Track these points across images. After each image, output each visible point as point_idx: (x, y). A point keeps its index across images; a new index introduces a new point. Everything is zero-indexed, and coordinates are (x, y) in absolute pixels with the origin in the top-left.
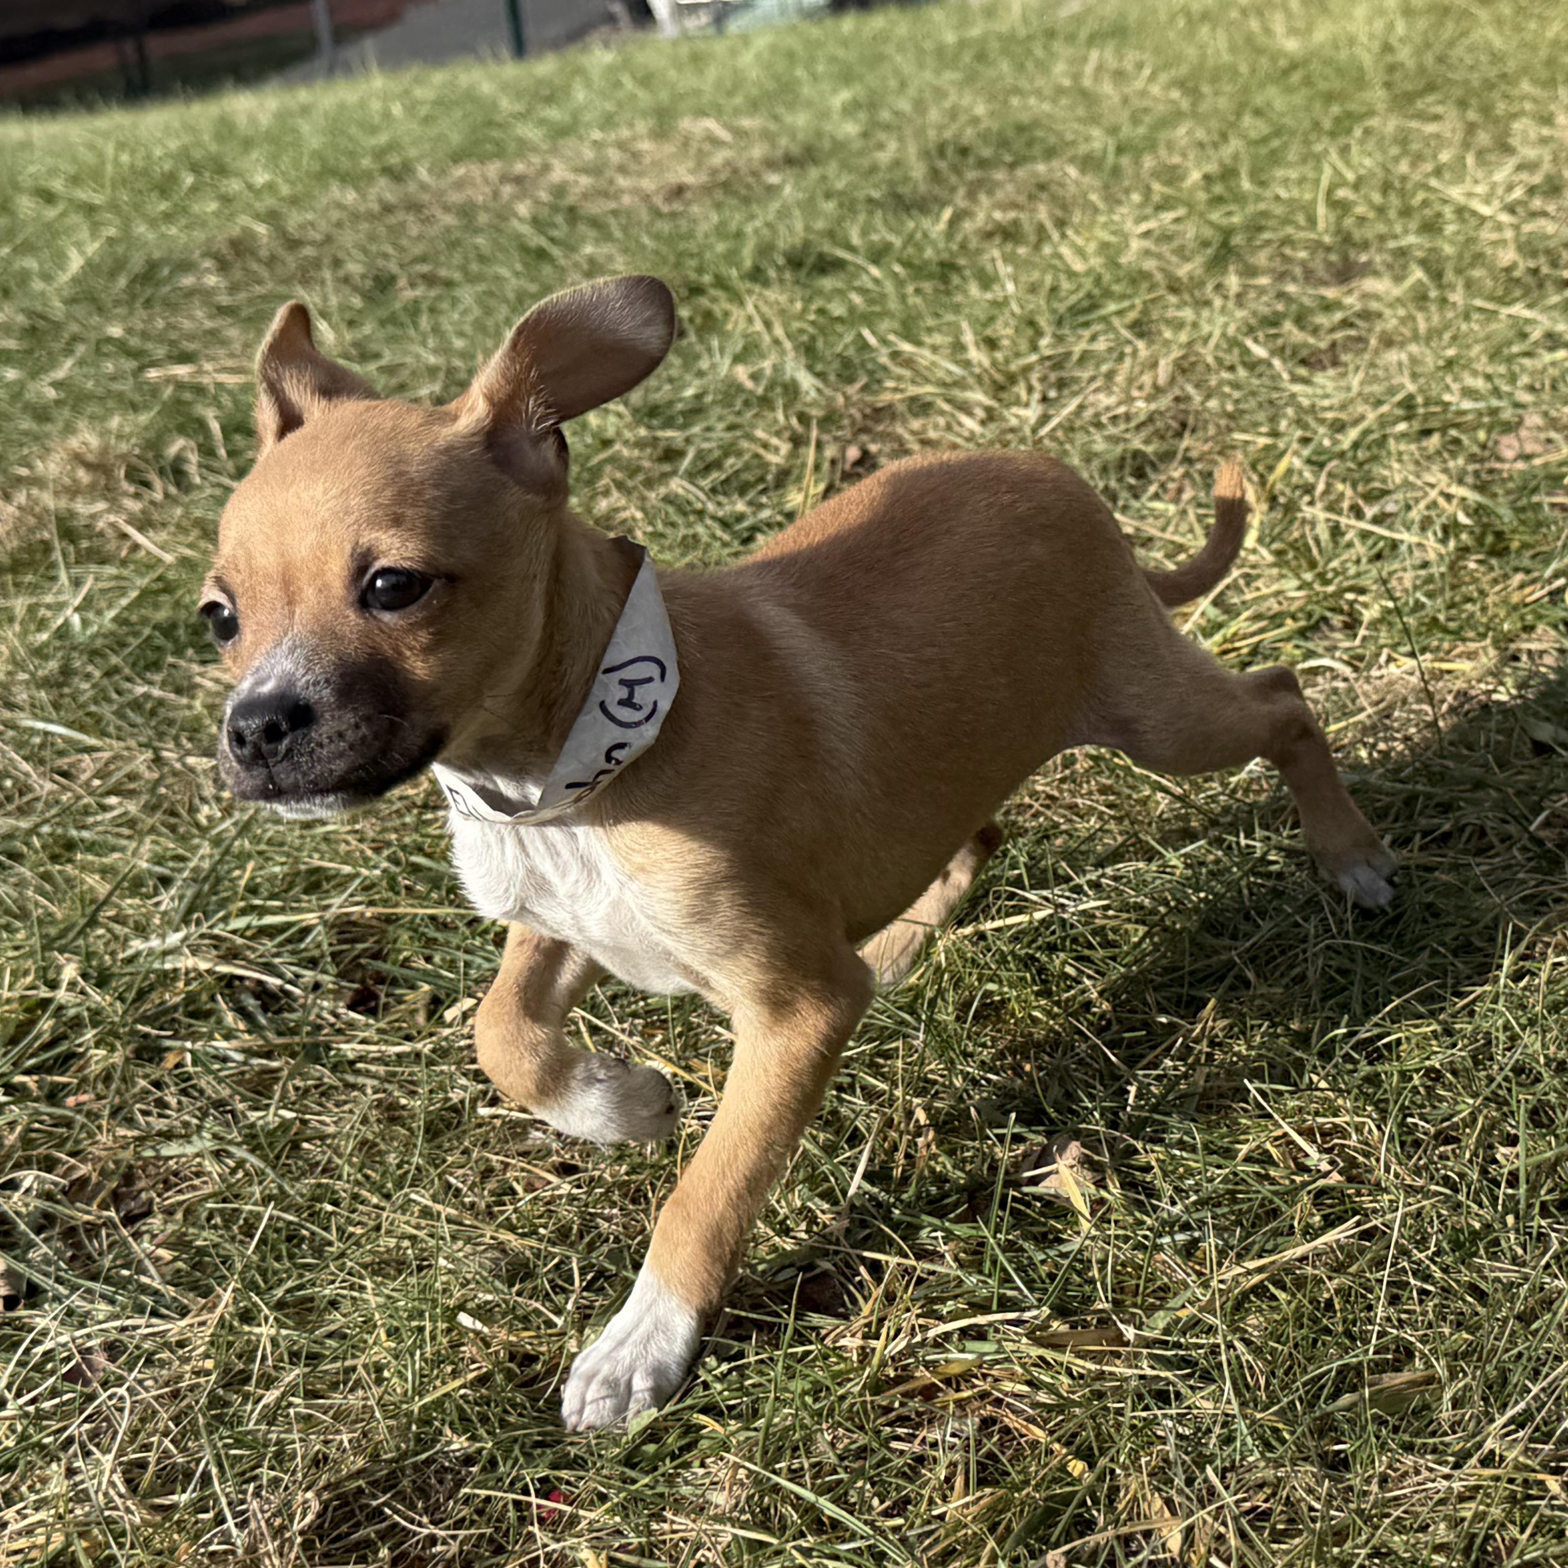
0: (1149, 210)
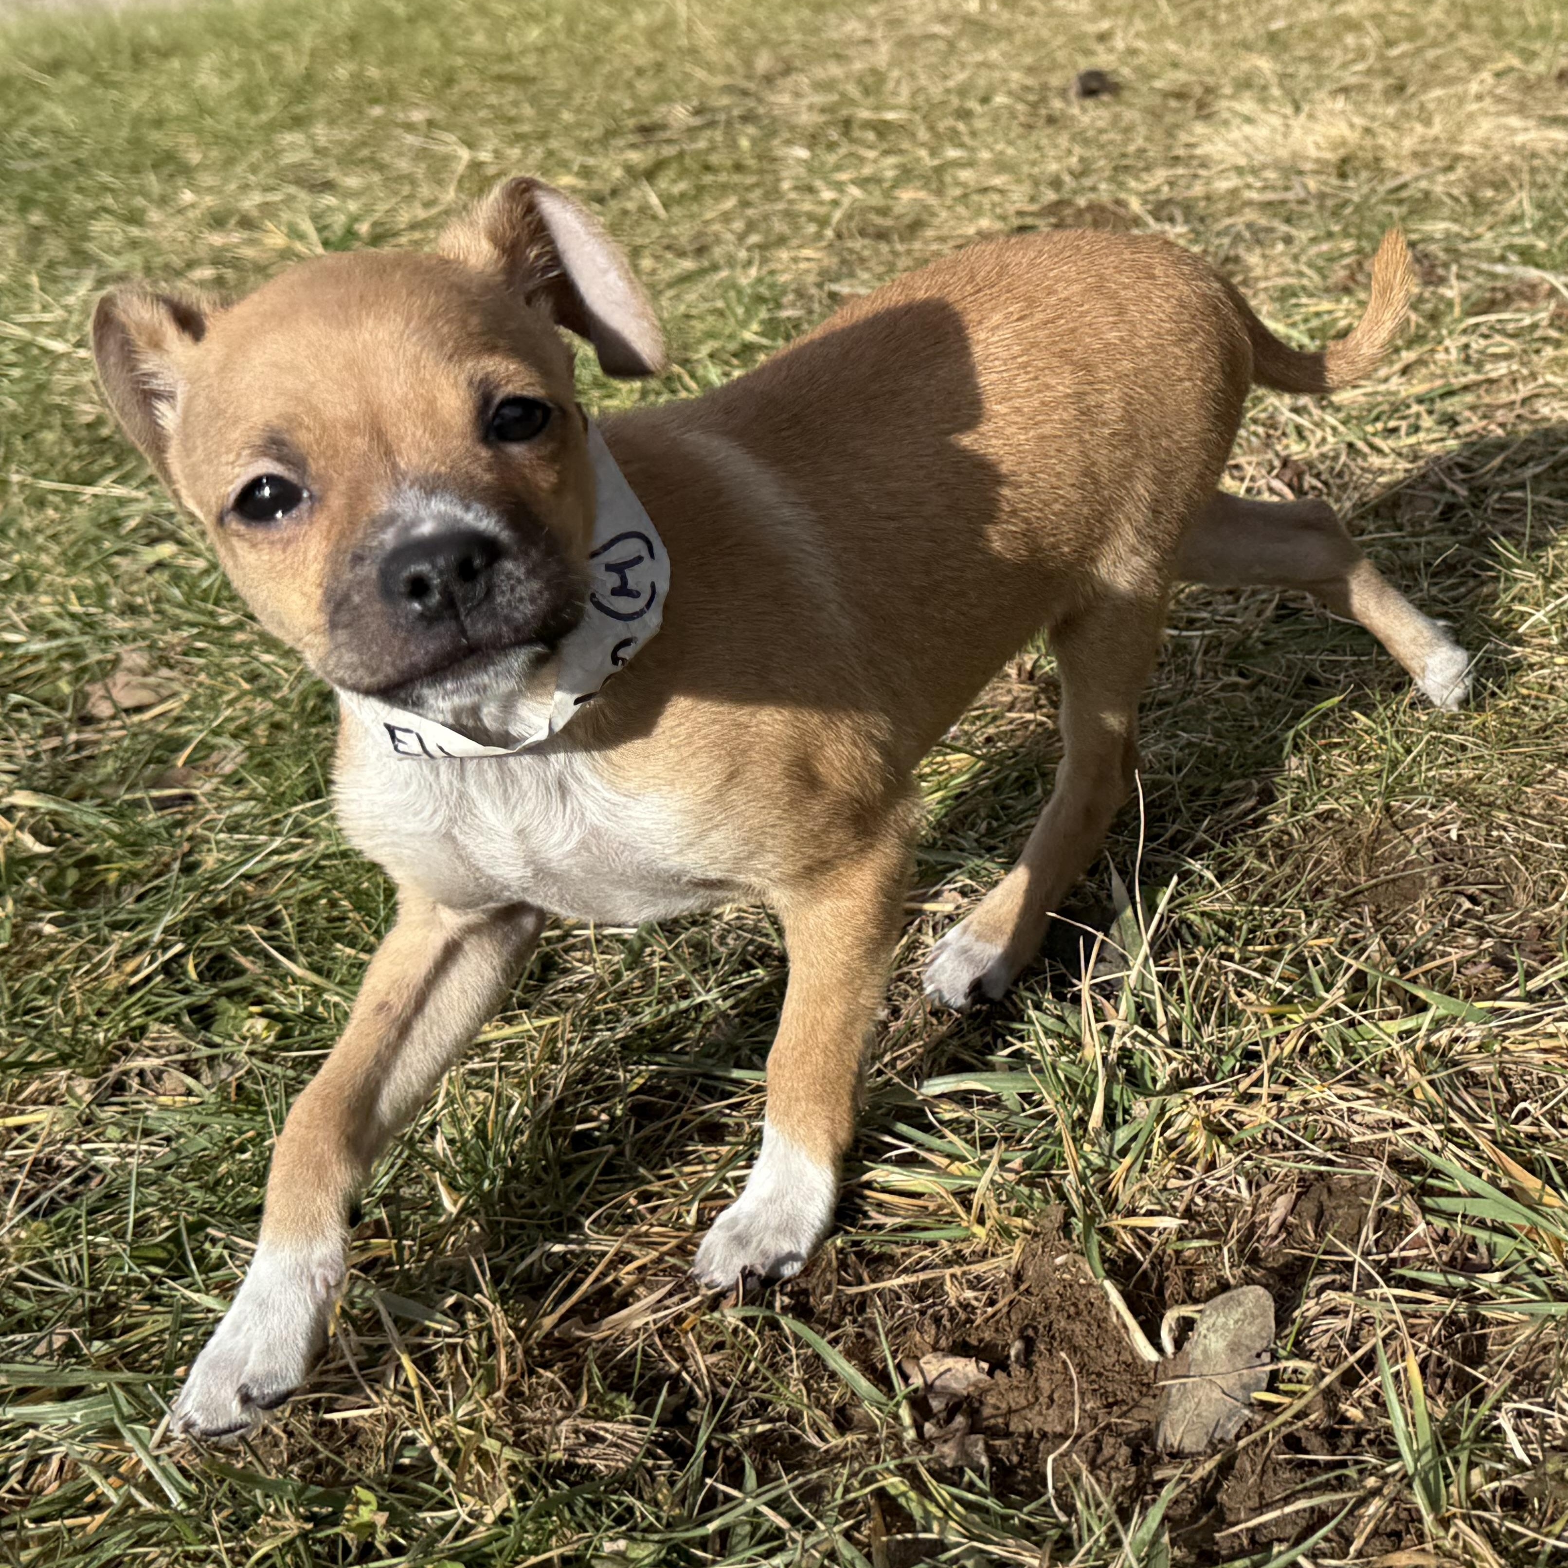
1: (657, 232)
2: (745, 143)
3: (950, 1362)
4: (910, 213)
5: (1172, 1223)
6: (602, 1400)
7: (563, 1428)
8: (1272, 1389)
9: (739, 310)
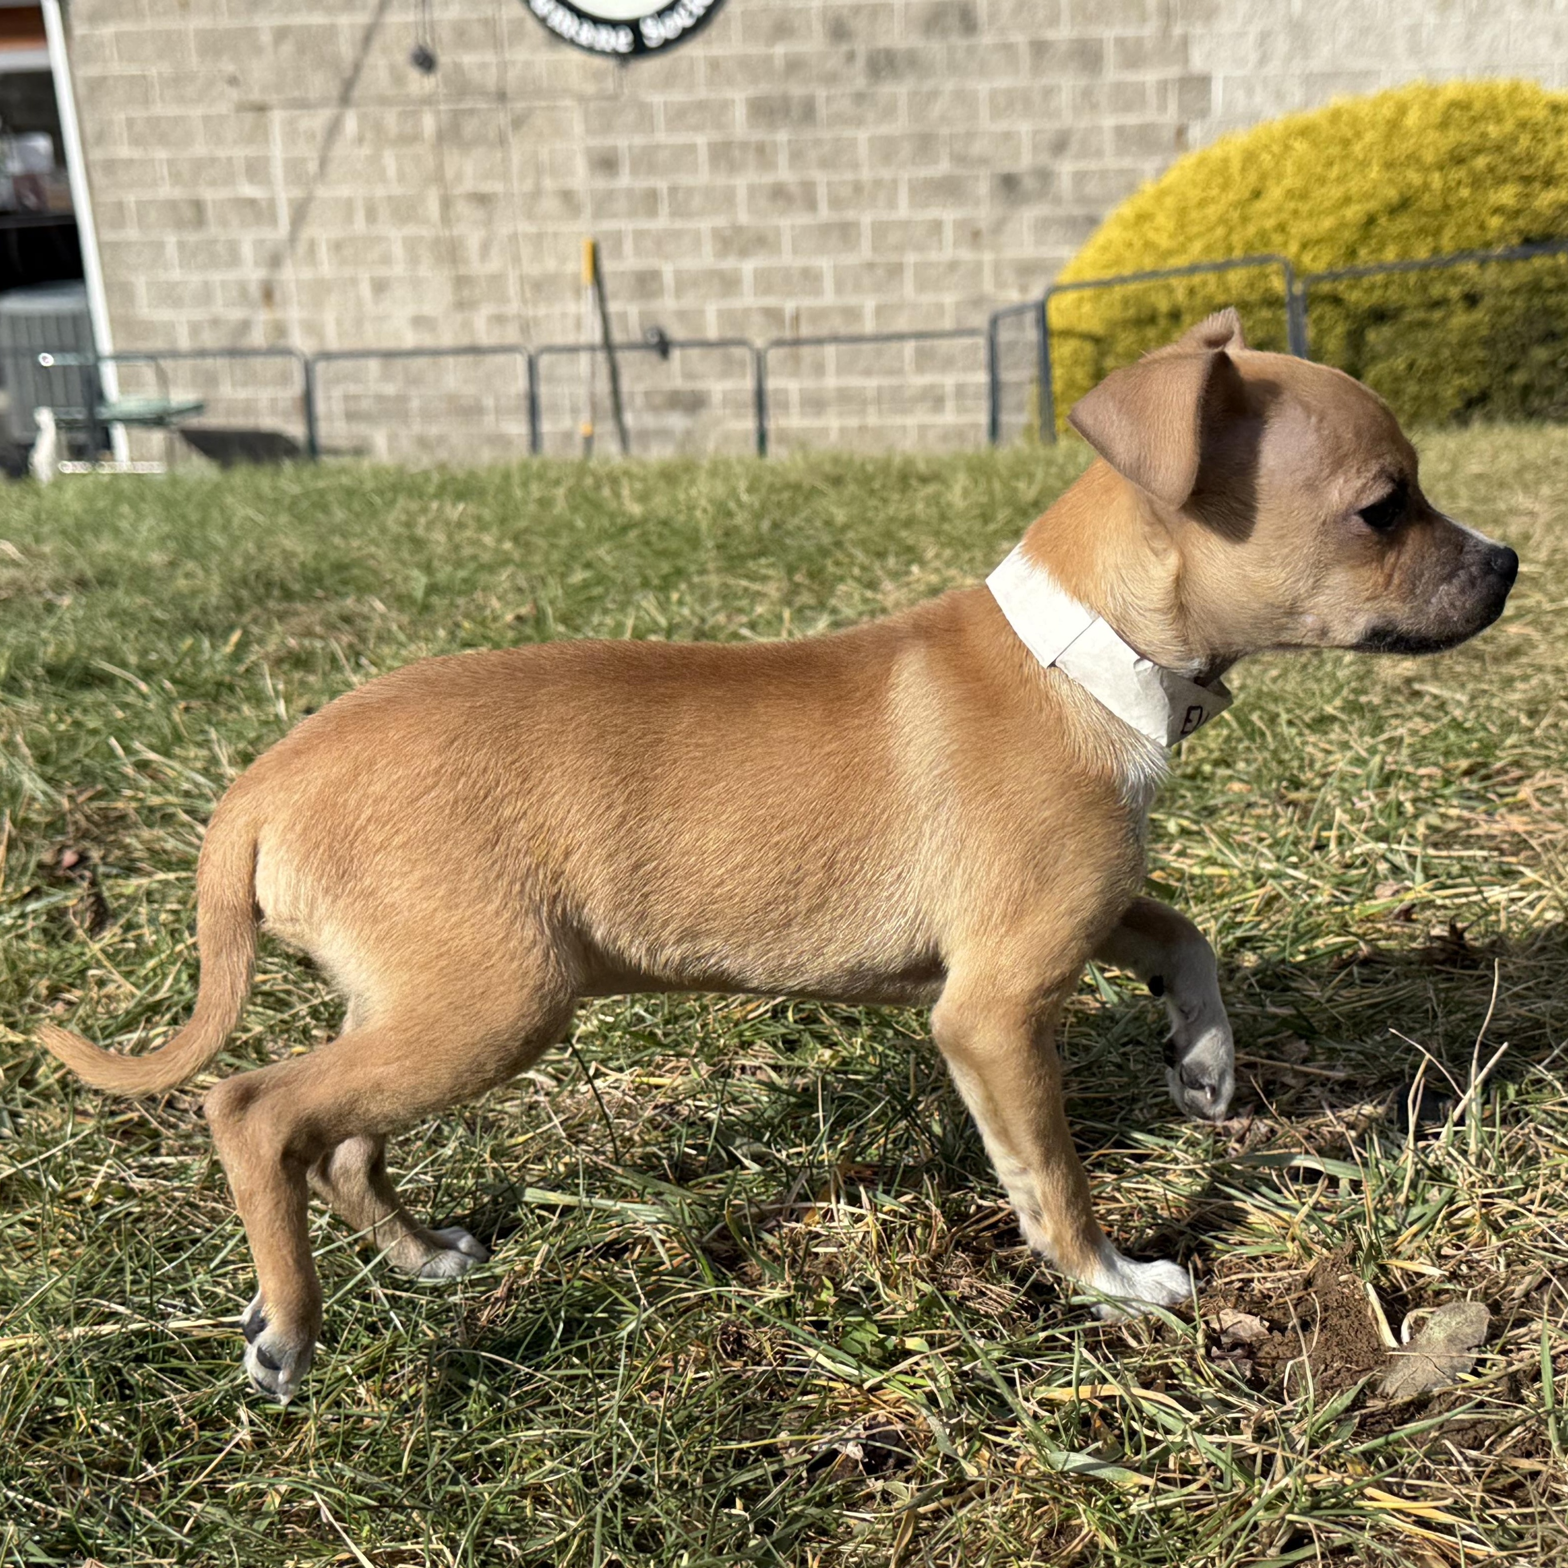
3: (1242, 1317)
4: (1513, 643)
5: (1436, 1272)
6: (993, 1276)
7: (963, 1282)
8: (1475, 1373)
9: (1328, 691)
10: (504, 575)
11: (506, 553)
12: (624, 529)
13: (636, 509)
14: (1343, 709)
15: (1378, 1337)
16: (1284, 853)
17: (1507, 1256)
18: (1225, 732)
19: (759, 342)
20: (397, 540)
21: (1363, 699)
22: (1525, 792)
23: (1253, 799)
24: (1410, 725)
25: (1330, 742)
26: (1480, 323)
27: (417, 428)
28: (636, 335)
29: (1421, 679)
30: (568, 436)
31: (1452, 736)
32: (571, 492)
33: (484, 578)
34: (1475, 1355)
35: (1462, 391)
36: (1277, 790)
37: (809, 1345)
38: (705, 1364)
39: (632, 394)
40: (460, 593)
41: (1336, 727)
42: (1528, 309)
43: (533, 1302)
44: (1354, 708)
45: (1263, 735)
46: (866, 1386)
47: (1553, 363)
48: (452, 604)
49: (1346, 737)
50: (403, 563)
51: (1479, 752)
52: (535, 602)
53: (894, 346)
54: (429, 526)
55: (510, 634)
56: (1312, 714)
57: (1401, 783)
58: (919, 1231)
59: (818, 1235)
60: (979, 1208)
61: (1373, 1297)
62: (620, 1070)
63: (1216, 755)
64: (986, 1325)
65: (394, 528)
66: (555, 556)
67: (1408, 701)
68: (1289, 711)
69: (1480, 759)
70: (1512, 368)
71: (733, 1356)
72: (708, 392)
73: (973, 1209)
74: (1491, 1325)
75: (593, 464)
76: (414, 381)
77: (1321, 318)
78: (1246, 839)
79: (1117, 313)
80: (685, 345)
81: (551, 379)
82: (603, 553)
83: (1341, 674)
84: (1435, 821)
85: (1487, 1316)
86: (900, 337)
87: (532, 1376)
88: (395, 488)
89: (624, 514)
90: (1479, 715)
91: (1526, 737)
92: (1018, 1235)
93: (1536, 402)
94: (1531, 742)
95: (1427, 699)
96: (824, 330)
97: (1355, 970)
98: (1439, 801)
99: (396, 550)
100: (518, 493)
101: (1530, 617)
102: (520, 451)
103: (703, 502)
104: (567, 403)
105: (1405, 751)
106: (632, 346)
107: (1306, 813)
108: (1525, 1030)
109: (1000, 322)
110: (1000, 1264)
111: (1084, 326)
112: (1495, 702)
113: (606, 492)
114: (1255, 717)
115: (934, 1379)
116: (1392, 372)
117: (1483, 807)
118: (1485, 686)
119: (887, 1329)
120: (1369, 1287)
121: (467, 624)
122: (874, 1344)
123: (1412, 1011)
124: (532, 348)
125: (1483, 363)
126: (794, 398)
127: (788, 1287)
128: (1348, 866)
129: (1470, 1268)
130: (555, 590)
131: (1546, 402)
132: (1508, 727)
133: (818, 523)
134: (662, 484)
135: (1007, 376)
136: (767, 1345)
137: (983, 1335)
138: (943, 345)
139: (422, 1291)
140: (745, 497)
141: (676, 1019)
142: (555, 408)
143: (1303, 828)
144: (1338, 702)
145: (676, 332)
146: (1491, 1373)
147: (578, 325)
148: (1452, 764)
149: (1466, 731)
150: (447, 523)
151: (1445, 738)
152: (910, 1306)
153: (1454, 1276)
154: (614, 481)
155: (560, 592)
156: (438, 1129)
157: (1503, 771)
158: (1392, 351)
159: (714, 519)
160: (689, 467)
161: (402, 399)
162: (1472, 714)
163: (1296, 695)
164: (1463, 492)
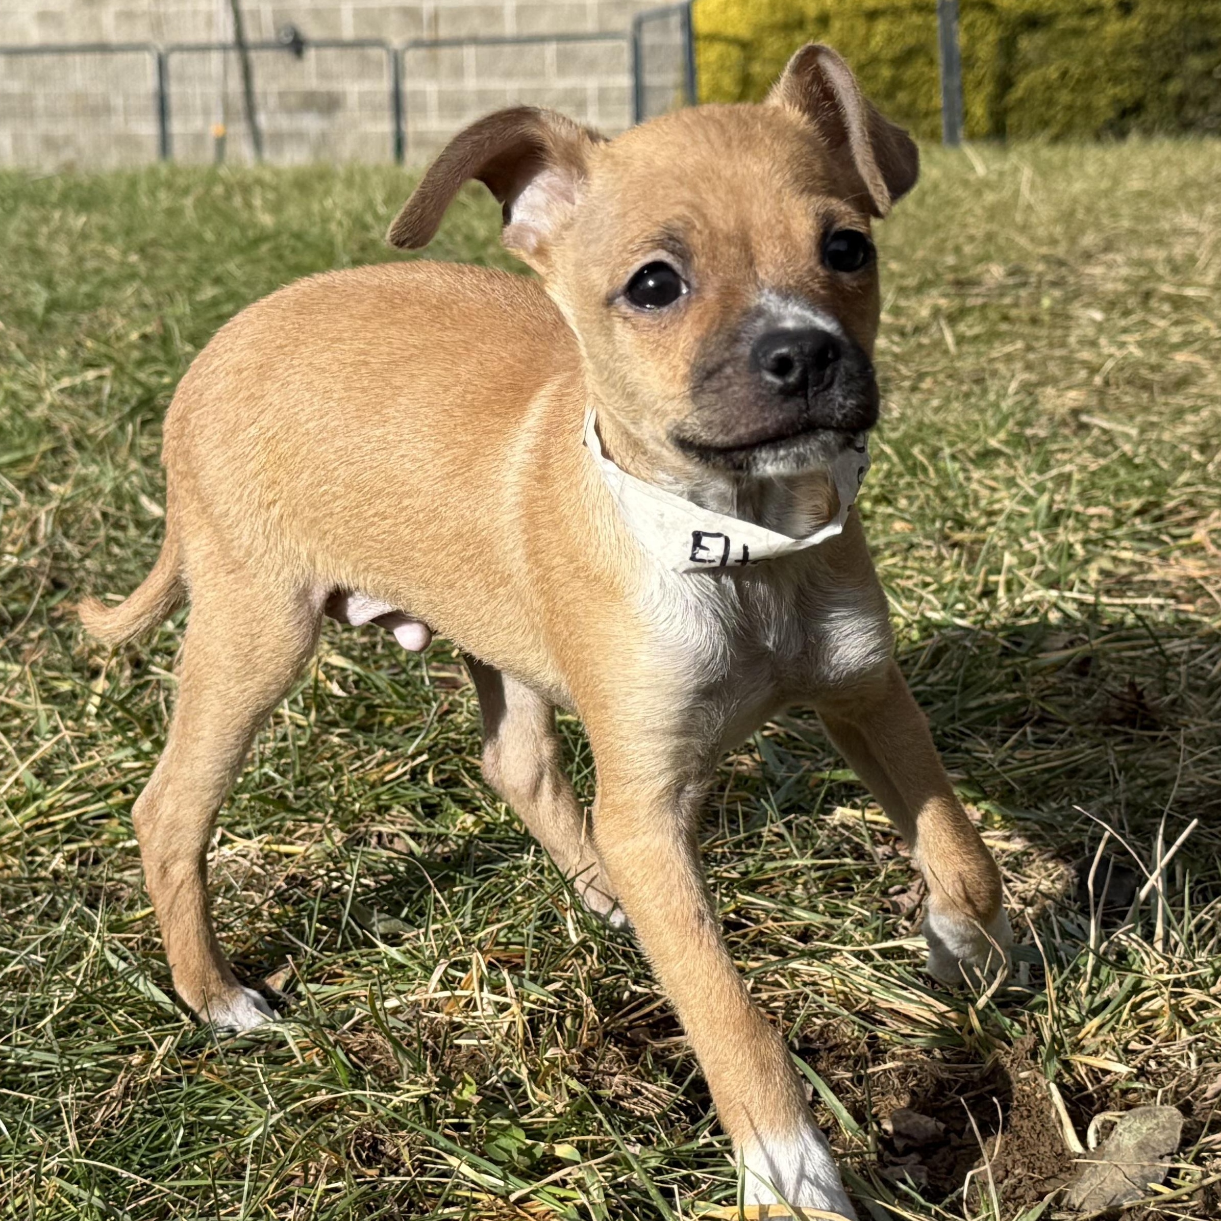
0: (77, 366)
1: (943, 363)
2: (1046, 302)
4: (1180, 372)
5: (1123, 1069)
6: (649, 1073)
7: (616, 1079)
8: (1167, 1183)
9: (992, 423)
10: (129, 290)
11: (132, 266)
12: (256, 242)
13: (267, 220)
14: (1007, 443)
15: (1062, 1141)
16: (951, 600)
17: (1199, 1052)
18: (885, 466)
19: (397, 42)
20: (16, 250)
21: (1029, 432)
22: (1200, 534)
23: (915, 540)
24: (1078, 460)
25: (995, 479)
26: (1132, 31)
27: (43, 126)
28: (269, 34)
29: (1089, 411)
30: (199, 139)
31: (1122, 472)
32: (199, 203)
33: (107, 294)
34: (1167, 1164)
35: (1116, 101)
36: (941, 530)
37: (451, 1153)
38: (338, 1174)
39: (265, 94)
40: (83, 309)
41: (1001, 461)
42: (1184, 17)
43: (151, 1102)
44: (1018, 441)
45: (925, 470)
46: (513, 1198)
47: (1208, 73)
48: (75, 322)
49: (1012, 472)
50: (24, 276)
51: (1150, 491)
52: (162, 318)
53: (535, 48)
54: (52, 237)
55: (136, 355)
56: (976, 447)
57: (1071, 522)
58: (568, 1022)
59: (459, 1026)
60: (633, 993)
61: (1057, 1098)
62: (248, 836)
63: (876, 491)
64: (642, 1131)
65: (13, 238)
66: (183, 270)
67: (1075, 434)
68: (952, 444)
69: (1152, 498)
70: (1166, 78)
71: (368, 1163)
72: (344, 94)
73: (626, 995)
74: (1185, 1130)
75: (223, 172)
76: (40, 78)
77: (972, 25)
78: (909, 584)
79: (764, 17)
80: (321, 45)
81: (181, 79)
82: (233, 267)
83: (1006, 405)
84: (1107, 565)
85: (1180, 1120)
86: (541, 39)
87: (150, 1188)
88: (16, 195)
89: (254, 225)
90: (1149, 451)
91: (1199, 473)
92: (677, 1025)
93: (1190, 112)
94: (1205, 480)
95: (1096, 432)
96: (463, 31)
97: (1028, 729)
98: (1111, 543)
99: (16, 263)
100: (144, 201)
101: (1197, 346)
102: (149, 155)
103: (338, 215)
104: (198, 102)
105: (1075, 490)
106: (264, 46)
107: (973, 558)
108: (1209, 798)
109: (645, 27)
110: (658, 1057)
111: (730, 31)
112: (1166, 436)
113: (237, 201)
114: (916, 451)
115: (587, 1192)
116: (1045, 81)
117: (1155, 550)
118: (1154, 419)
119: (534, 1134)
120: (1053, 1086)
121: (89, 343)
122: (520, 1152)
123: (1089, 776)
124: (161, 47)
125: (1137, 72)
126: (433, 101)
127: (429, 1084)
128: (1019, 615)
129: (1159, 1064)
130: (182, 307)
131: (1200, 113)
132: (1181, 462)
133: (459, 238)
134: (296, 193)
135: (651, 79)
136: (405, 1152)
137: (639, 1141)
138: (586, 49)
139: (31, 1087)
140: (382, 210)
141: (308, 780)
142: (186, 109)
143: (969, 572)
144: (1002, 435)
145: (311, 31)
146: (1187, 1186)
147: (210, 21)
148: (1123, 503)
149: (1137, 467)
150: (69, 233)
151: (1115, 475)
152: (559, 1108)
153: (1142, 1073)
154: (246, 190)
155: (188, 309)
156: (53, 902)
157: (1175, 511)
158: (1044, 60)
159: (350, 233)
160: (323, 175)
161: (27, 97)
162: (1142, 449)
163: (957, 427)
164: (1125, 210)
